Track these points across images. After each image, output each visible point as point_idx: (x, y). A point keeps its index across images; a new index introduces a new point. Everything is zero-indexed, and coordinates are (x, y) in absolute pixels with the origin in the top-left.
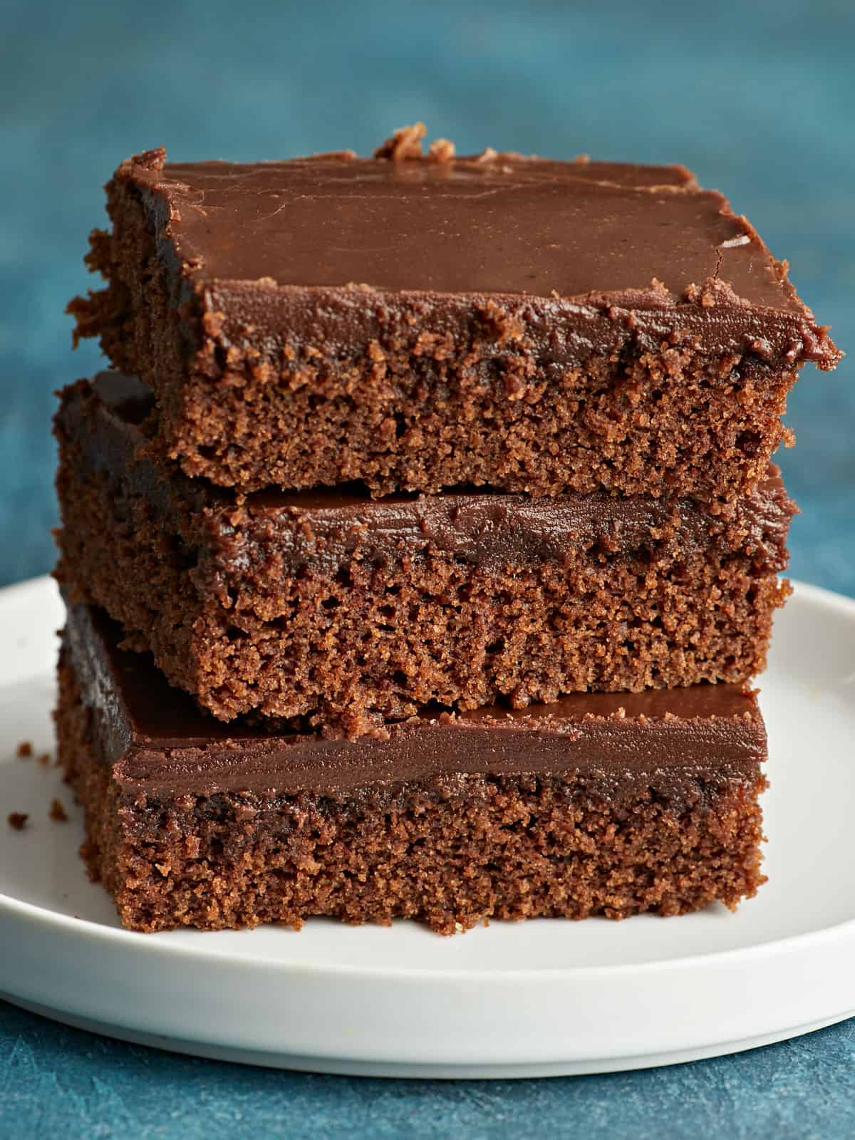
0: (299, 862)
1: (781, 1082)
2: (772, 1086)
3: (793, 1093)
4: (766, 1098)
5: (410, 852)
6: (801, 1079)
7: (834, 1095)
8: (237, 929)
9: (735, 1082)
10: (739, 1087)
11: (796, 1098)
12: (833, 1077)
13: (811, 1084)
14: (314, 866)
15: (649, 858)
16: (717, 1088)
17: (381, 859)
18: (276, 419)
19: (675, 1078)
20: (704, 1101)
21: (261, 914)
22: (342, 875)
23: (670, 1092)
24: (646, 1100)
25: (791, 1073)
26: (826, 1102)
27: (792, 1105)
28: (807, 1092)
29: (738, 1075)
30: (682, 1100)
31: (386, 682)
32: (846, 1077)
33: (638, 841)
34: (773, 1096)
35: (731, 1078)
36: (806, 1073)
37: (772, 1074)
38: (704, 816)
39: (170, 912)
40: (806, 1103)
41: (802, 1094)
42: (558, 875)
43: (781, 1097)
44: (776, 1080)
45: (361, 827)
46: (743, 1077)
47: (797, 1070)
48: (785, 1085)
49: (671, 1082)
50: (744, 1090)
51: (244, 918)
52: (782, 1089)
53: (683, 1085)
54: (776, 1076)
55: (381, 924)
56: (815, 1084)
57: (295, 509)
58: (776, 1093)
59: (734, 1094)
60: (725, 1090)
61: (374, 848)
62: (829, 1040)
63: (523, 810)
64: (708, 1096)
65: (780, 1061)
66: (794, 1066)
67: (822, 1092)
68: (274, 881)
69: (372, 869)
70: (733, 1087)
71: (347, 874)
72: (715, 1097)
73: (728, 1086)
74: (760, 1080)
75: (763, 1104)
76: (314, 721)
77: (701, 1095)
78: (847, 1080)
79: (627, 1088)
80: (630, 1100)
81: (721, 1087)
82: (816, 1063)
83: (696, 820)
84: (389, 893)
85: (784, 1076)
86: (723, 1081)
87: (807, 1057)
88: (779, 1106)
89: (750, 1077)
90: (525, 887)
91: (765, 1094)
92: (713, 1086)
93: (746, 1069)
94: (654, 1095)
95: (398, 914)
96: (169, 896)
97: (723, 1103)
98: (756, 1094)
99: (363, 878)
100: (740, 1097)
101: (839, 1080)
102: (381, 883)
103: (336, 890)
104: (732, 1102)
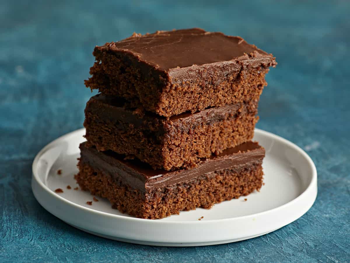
0: (179, 199)
1: (227, 255)
2: (225, 256)
3: (230, 258)
4: (224, 259)
5: (199, 192)
6: (232, 254)
7: (239, 258)
8: (166, 217)
9: (216, 256)
10: (217, 257)
11: (230, 259)
12: (239, 254)
13: (234, 256)
14: (182, 200)
15: (243, 184)
16: (212, 257)
17: (194, 195)
18: (178, 99)
19: (202, 255)
20: (209, 260)
21: (172, 212)
22: (187, 200)
23: (201, 258)
24: (196, 260)
25: (229, 253)
26: (238, 260)
27: (230, 261)
28: (233, 258)
29: (216, 254)
30: (204, 260)
31: (195, 154)
32: (242, 254)
33: (242, 180)
34: (225, 259)
35: (215, 254)
36: (232, 253)
37: (225, 253)
38: (254, 172)
39: (154, 216)
40: (233, 260)
41: (232, 258)
42: (227, 191)
43: (227, 259)
44: (226, 255)
45: (191, 188)
46: (218, 254)
47: (230, 252)
48: (228, 256)
49: (201, 256)
50: (218, 257)
51: (168, 214)
52: (227, 257)
53: (204, 256)
54: (226, 254)
55: (194, 210)
56: (235, 256)
57: (181, 119)
58: (226, 258)
59: (216, 258)
60: (214, 257)
61: (193, 193)
62: (237, 245)
63: (221, 178)
64: (210, 259)
65: (226, 250)
66: (230, 251)
67: (237, 257)
68: (174, 204)
69: (192, 197)
70: (216, 257)
71: (188, 200)
72: (212, 259)
73: (215, 257)
74: (222, 255)
75: (223, 261)
76: (185, 166)
77: (209, 259)
78: (242, 255)
79: (191, 258)
80: (192, 260)
81: (213, 257)
82: (235, 251)
83: (253, 173)
84: (196, 202)
85: (227, 254)
86: (213, 255)
87: (232, 249)
88: (227, 261)
89: (220, 254)
90: (221, 195)
91: (223, 258)
92: (211, 257)
93: (218, 252)
94: (197, 259)
95: (197, 206)
96: (154, 212)
97: (214, 261)
98: (221, 258)
99: (191, 200)
100: (217, 259)
101: (241, 254)
102: (194, 201)
103: (186, 204)
104: (216, 261)
